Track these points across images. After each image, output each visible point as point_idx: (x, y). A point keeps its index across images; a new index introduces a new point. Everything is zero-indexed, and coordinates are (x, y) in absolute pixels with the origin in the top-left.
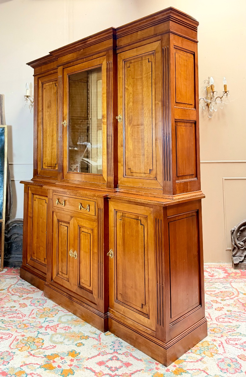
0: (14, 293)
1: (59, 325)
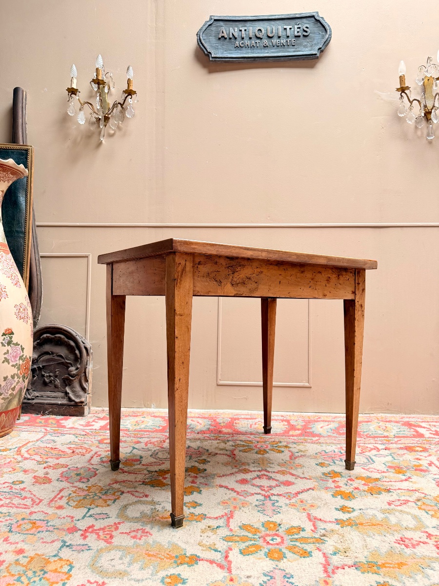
0: (28, 456)
1: (120, 526)
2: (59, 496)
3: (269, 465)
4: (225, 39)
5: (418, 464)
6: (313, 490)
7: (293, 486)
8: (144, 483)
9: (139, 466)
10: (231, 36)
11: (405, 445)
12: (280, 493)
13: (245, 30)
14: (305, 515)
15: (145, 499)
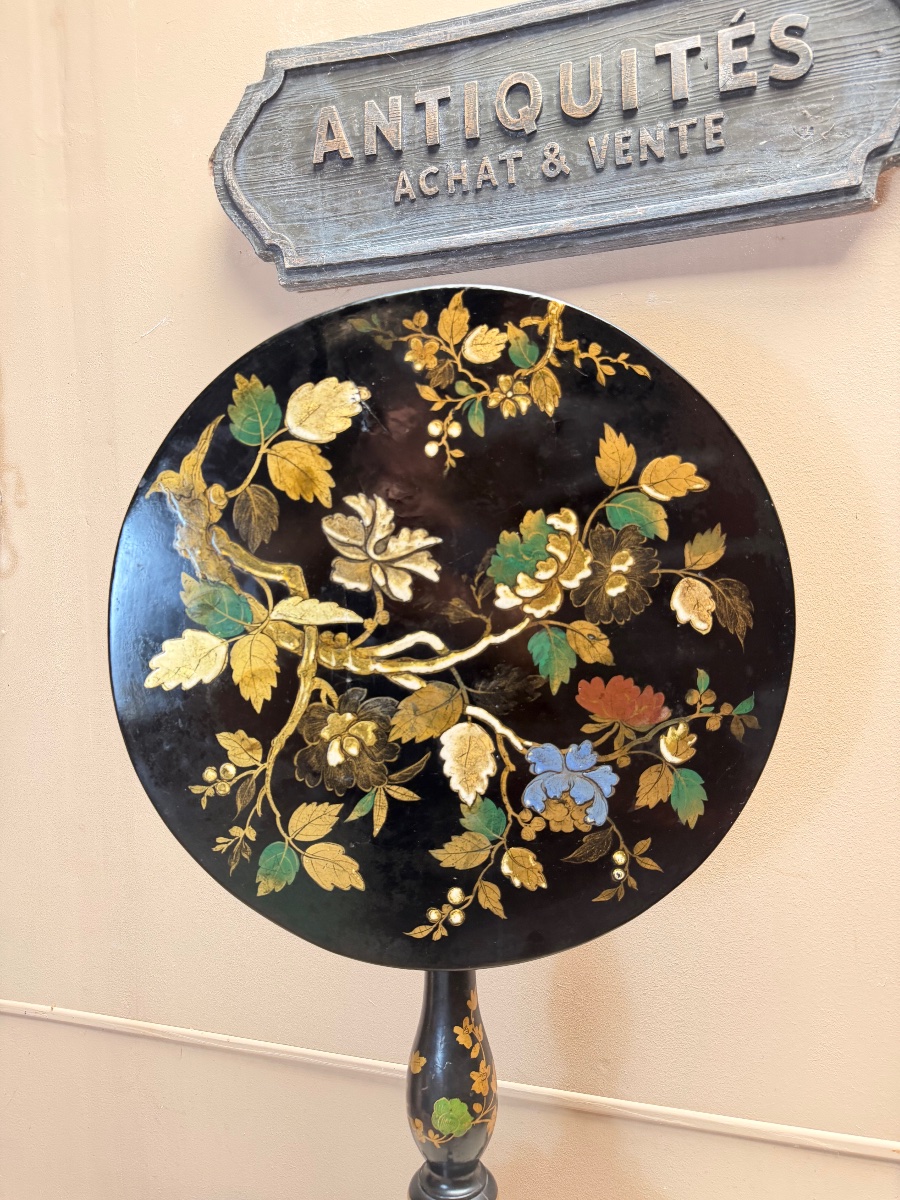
4: (348, 162)
10: (372, 148)
13: (443, 102)
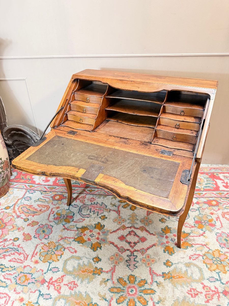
1: (64, 279)
2: (35, 252)
3: (136, 221)
5: (211, 219)
6: (155, 246)
7: (146, 241)
8: (75, 240)
9: (72, 223)
11: (207, 199)
12: (139, 249)
14: (148, 268)
15: (74, 254)
